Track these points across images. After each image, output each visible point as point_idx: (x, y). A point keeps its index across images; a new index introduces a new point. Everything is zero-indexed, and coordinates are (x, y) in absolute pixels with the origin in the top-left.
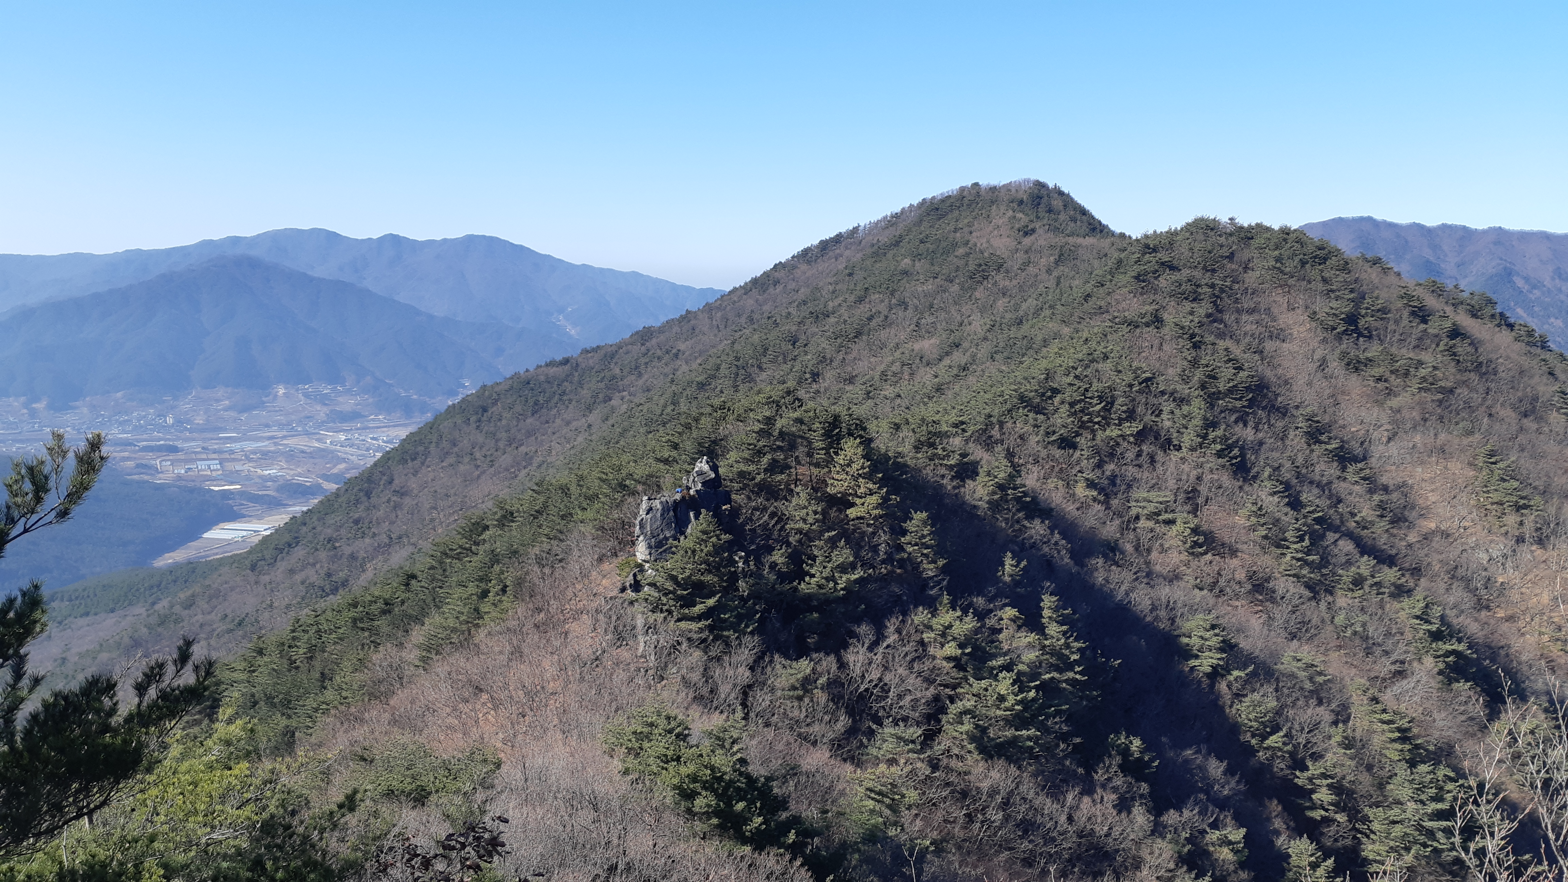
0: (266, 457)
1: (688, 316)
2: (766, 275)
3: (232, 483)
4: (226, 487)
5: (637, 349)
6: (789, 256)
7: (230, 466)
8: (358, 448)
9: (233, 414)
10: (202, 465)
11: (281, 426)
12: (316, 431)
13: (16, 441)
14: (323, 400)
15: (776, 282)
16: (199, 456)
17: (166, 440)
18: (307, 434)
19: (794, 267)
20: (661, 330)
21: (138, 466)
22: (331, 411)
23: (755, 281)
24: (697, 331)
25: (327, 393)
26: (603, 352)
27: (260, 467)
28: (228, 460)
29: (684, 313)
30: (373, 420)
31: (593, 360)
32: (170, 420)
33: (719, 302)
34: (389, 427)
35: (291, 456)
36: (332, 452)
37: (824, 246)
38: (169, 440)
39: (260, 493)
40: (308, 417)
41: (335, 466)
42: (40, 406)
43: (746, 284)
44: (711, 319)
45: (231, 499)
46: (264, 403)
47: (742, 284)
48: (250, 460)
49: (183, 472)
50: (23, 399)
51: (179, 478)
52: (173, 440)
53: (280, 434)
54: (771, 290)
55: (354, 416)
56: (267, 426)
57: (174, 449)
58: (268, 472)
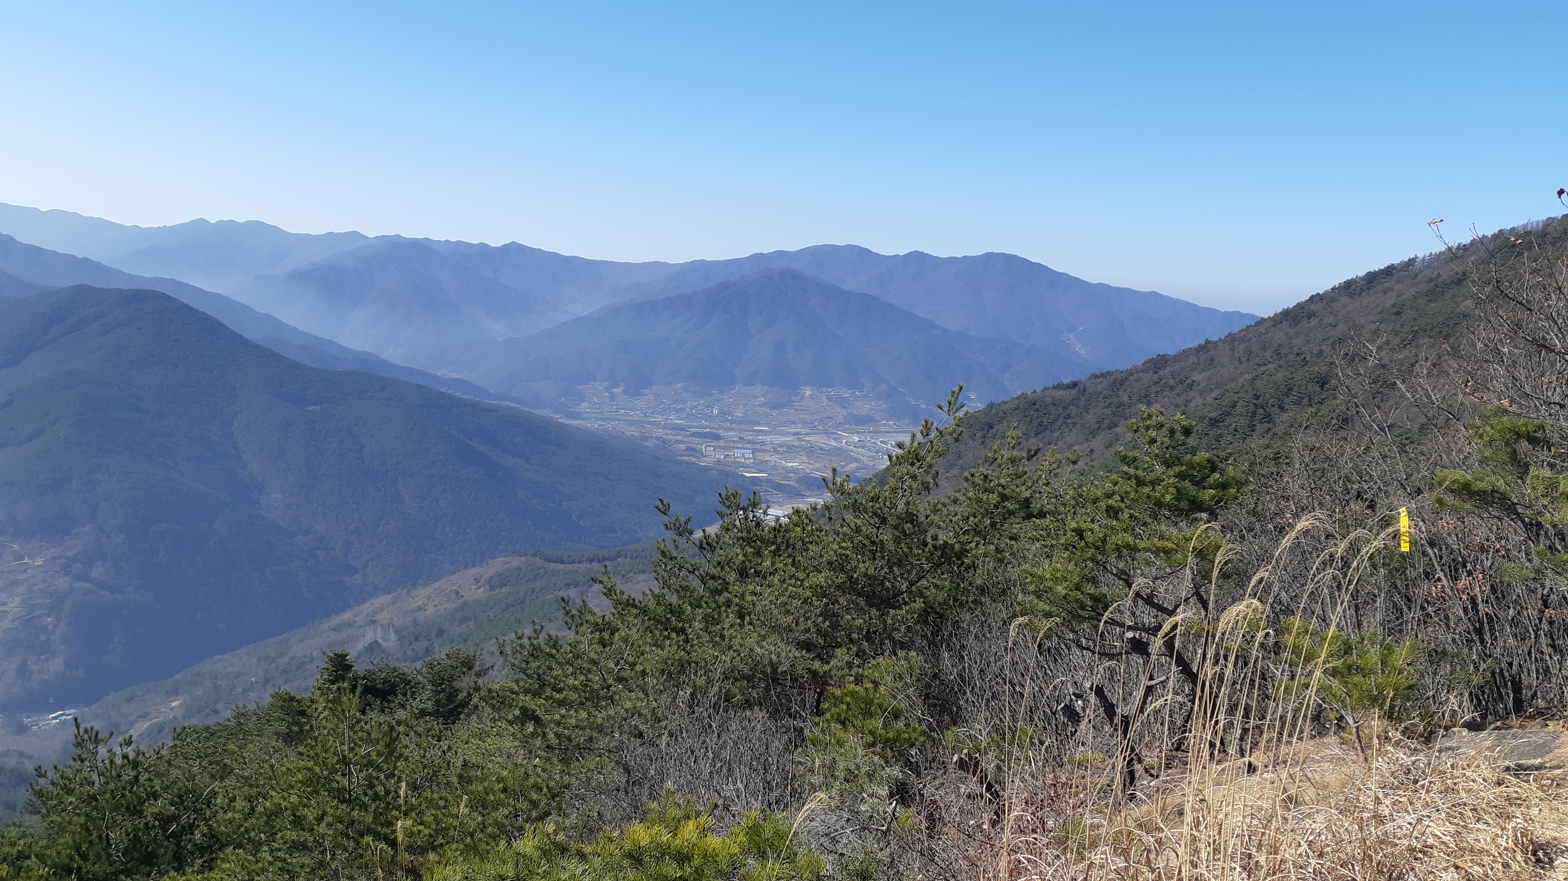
0: (790, 451)
1: (1207, 347)
2: (1300, 306)
3: (761, 471)
4: (755, 475)
5: (1147, 377)
6: (1329, 287)
7: (760, 456)
8: (869, 450)
9: (766, 410)
10: (738, 453)
11: (805, 423)
12: (834, 431)
13: (597, 419)
14: (843, 403)
15: (1311, 315)
16: (736, 445)
17: (711, 428)
18: (827, 433)
19: (1334, 300)
20: (1176, 359)
21: (688, 449)
22: (849, 414)
23: (1286, 313)
24: (1215, 363)
25: (846, 398)
26: (1112, 378)
27: (785, 459)
28: (759, 450)
29: (1203, 342)
30: (884, 425)
31: (1102, 386)
32: (716, 411)
33: (1243, 333)
34: (898, 432)
35: (811, 451)
36: (847, 451)
37: (1372, 278)
38: (713, 428)
39: (783, 482)
40: (828, 418)
41: (848, 464)
42: (618, 391)
43: (1276, 315)
44: (1232, 350)
45: (758, 485)
46: (793, 402)
47: (1272, 315)
48: (777, 452)
49: (722, 457)
50: (606, 384)
51: (719, 462)
52: (717, 429)
53: (804, 431)
54: (1304, 323)
55: (868, 420)
56: (794, 423)
57: (717, 437)
58: (791, 464)
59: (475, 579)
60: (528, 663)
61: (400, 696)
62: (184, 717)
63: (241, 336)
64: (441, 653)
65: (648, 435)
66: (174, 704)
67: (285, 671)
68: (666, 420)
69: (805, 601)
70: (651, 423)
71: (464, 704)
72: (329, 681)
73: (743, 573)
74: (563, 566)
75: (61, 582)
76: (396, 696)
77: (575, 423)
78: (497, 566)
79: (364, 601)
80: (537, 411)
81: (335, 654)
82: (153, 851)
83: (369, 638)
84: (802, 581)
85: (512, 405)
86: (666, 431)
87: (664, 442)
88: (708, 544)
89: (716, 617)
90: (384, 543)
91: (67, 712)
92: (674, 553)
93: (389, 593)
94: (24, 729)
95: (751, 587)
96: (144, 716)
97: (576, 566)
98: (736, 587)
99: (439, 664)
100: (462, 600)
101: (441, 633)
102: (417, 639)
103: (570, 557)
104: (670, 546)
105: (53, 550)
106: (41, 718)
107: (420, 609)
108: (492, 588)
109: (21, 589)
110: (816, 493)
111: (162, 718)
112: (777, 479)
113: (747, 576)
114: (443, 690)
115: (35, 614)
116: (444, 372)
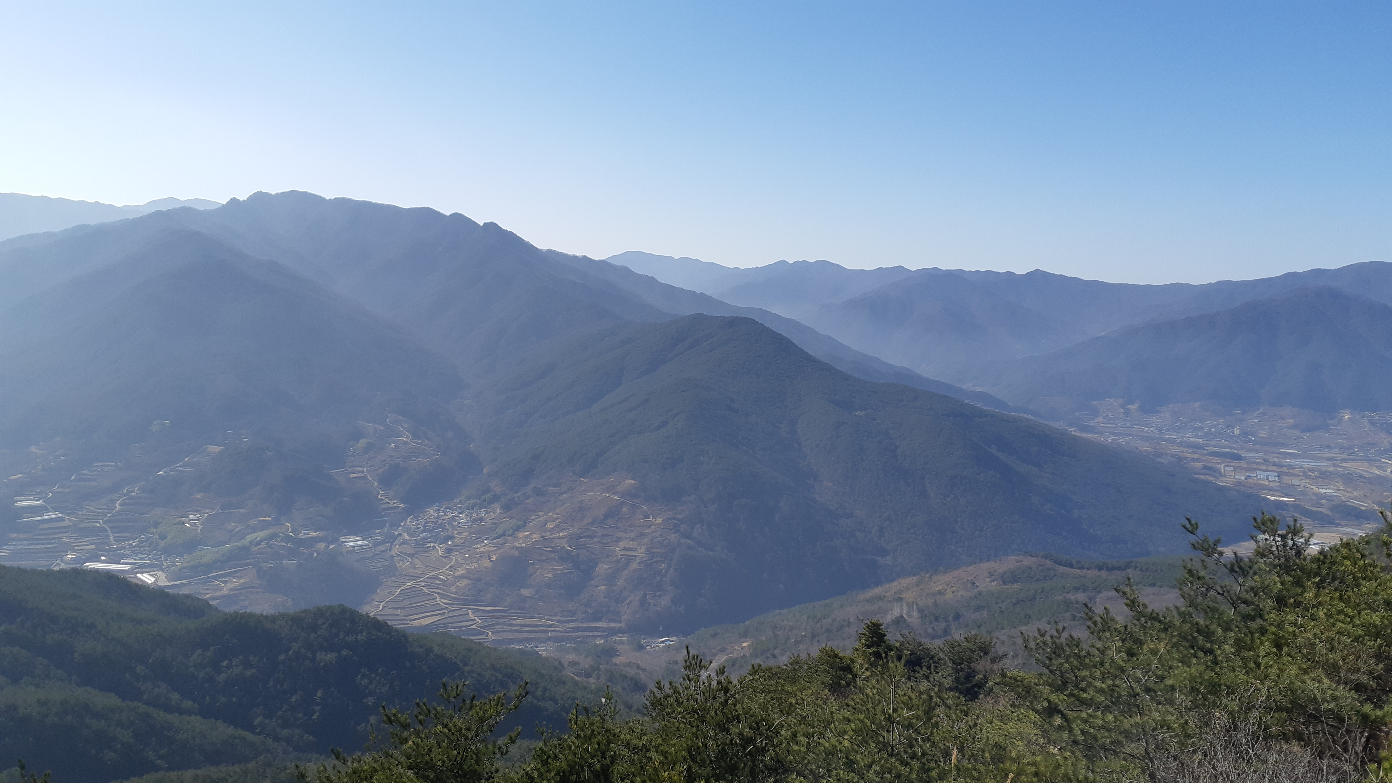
0: (1324, 477)
3: (1287, 496)
4: (1281, 499)
7: (1287, 480)
9: (1296, 432)
10: (1261, 475)
11: (1343, 449)
12: (1378, 458)
13: (1110, 433)
16: (1259, 467)
17: (1231, 448)
18: (1368, 460)
21: (1205, 468)
27: (1316, 484)
28: (1286, 474)
32: (1237, 431)
35: (1349, 479)
38: (1234, 448)
39: (1314, 509)
40: (1371, 444)
42: (1133, 407)
45: (1284, 510)
46: (1329, 425)
48: (1308, 477)
49: (1243, 478)
50: (1121, 400)
51: (1239, 483)
52: (1238, 449)
53: (1341, 457)
56: (1329, 447)
57: (1238, 457)
58: (1324, 491)
59: (990, 573)
60: (1051, 660)
61: (924, 669)
62: (751, 656)
63: (807, 354)
64: (958, 635)
65: (1163, 451)
66: (744, 645)
67: (828, 631)
68: (1182, 437)
69: (1356, 639)
70: (1167, 440)
71: (980, 685)
72: (866, 645)
73: (1281, 602)
74: (1072, 570)
75: (673, 537)
76: (921, 667)
77: (1088, 436)
78: (1009, 563)
79: (893, 580)
80: (1051, 424)
81: (871, 623)
82: (736, 763)
83: (896, 612)
84: (1352, 618)
85: (1029, 417)
86: (1181, 449)
87: (1180, 459)
88: (1240, 568)
89: (1249, 642)
90: (912, 531)
91: (671, 639)
92: (1202, 573)
93: (914, 575)
94: (641, 648)
95: (1290, 617)
96: (723, 651)
97: (1085, 571)
98: (1272, 616)
99: (960, 645)
100: (978, 590)
101: (957, 617)
102: (936, 619)
103: (1079, 562)
104: (1197, 566)
105: (669, 513)
106: (653, 641)
107: (940, 593)
108: (1005, 583)
109: (646, 540)
110: (1351, 523)
111: (734, 655)
112: (1307, 506)
113: (1286, 605)
114: (962, 670)
115: (655, 560)
116: (968, 386)
